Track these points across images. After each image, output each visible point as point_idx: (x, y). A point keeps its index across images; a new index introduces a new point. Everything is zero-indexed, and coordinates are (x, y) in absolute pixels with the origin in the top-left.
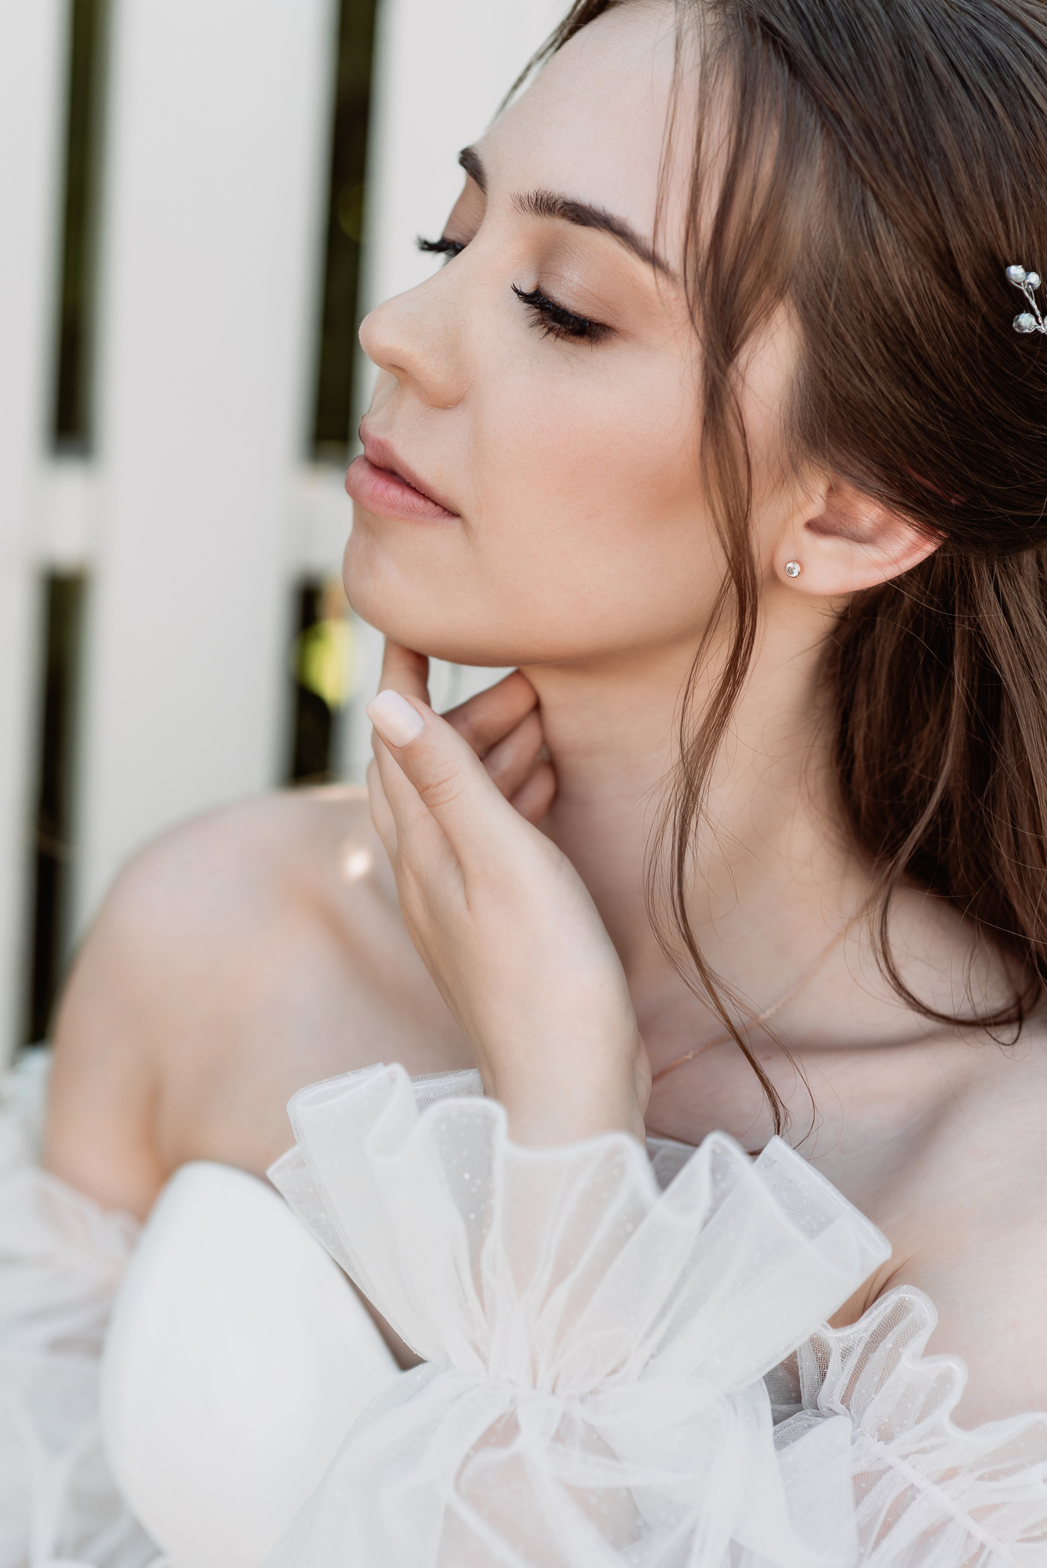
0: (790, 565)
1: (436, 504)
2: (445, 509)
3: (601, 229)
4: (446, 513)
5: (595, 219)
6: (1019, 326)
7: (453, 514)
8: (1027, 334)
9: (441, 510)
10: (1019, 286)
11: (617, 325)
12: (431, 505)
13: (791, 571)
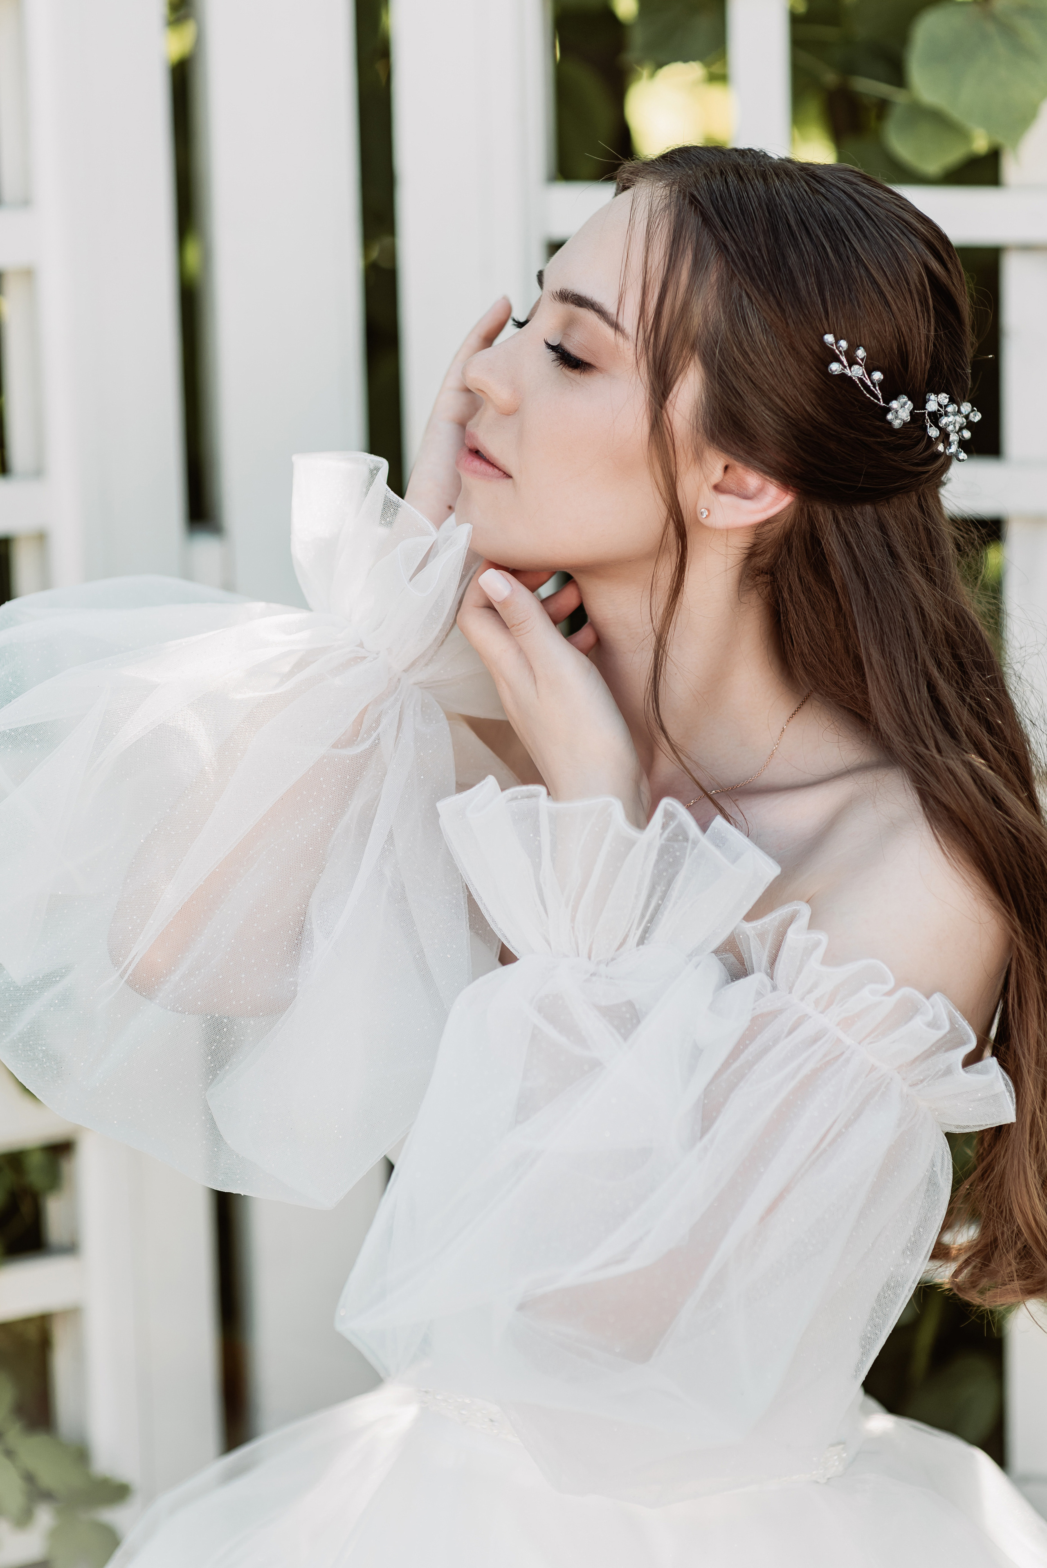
0: (703, 510)
1: (500, 470)
2: (505, 473)
3: (590, 309)
4: (505, 475)
5: (587, 304)
6: (831, 370)
7: (509, 476)
8: (837, 375)
9: (502, 473)
10: (832, 347)
11: (597, 365)
12: (496, 471)
13: (702, 513)
